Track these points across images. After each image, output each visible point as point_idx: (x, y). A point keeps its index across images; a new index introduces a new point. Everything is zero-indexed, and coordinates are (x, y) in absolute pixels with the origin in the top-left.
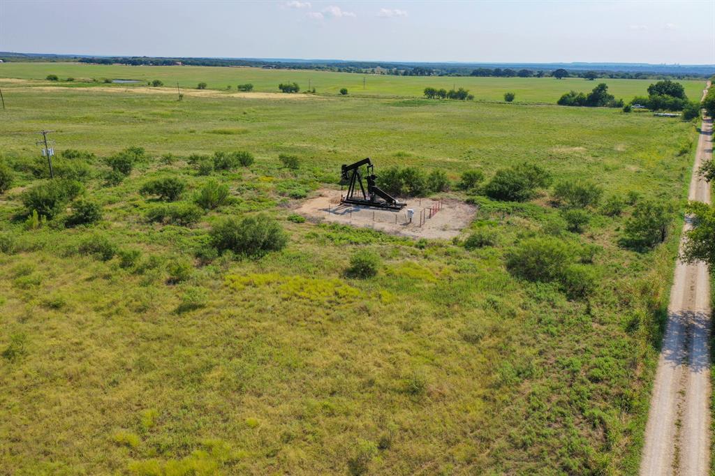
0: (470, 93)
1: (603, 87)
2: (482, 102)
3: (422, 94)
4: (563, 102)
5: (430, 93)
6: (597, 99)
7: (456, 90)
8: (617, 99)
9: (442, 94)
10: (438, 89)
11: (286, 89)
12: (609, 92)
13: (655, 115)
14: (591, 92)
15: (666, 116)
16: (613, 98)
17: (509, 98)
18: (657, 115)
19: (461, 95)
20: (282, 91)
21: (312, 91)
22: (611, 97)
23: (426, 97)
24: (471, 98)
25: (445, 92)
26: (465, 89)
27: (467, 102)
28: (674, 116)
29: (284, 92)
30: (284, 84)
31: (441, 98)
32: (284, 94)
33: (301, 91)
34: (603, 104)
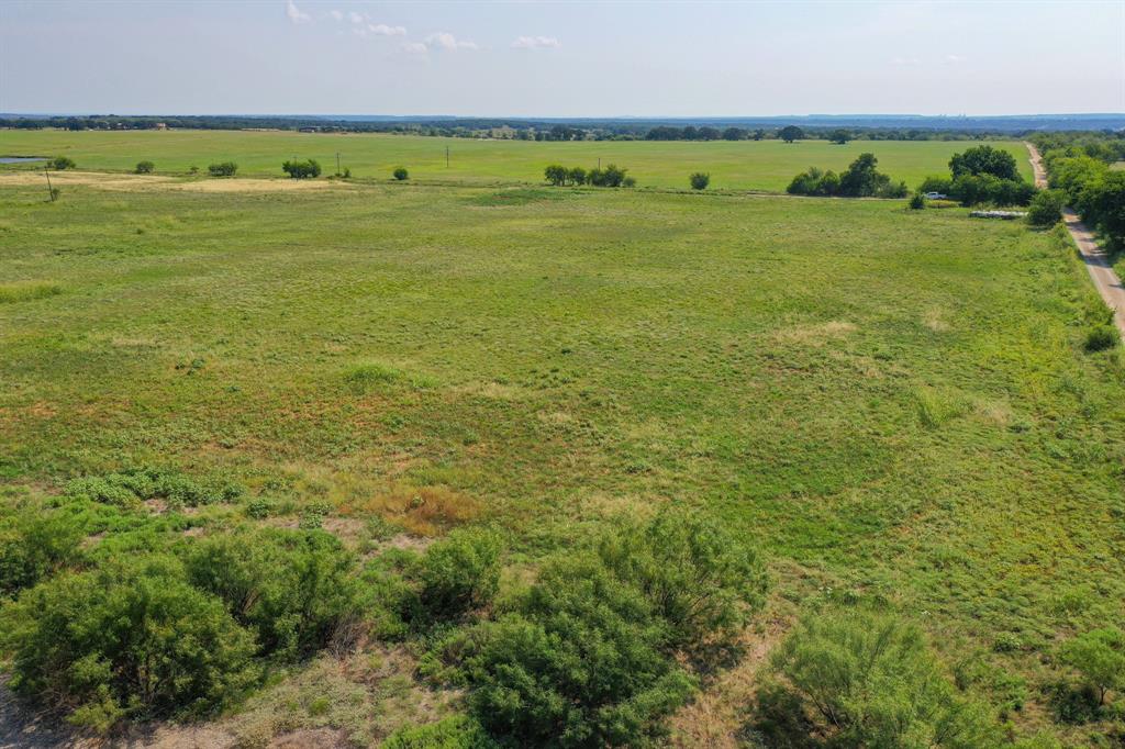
0: (627, 175)
1: (867, 161)
2: (651, 192)
3: (541, 177)
4: (797, 188)
5: (556, 175)
6: (858, 182)
7: (604, 169)
8: (895, 181)
9: (578, 176)
10: (570, 167)
11: (296, 172)
12: (880, 169)
13: (971, 215)
14: (847, 169)
15: (993, 216)
16: (888, 180)
17: (700, 183)
18: (976, 215)
19: (612, 179)
20: (289, 174)
21: (343, 174)
22: (884, 179)
23: (549, 182)
24: (630, 183)
25: (583, 173)
26: (619, 168)
27: (621, 192)
28: (1010, 218)
29: (292, 177)
30: (292, 162)
31: (576, 183)
32: (295, 180)
33: (324, 173)
34: (871, 193)
